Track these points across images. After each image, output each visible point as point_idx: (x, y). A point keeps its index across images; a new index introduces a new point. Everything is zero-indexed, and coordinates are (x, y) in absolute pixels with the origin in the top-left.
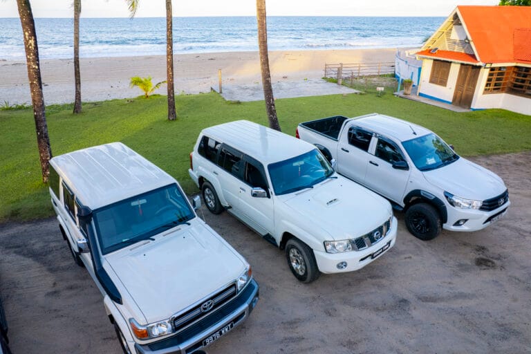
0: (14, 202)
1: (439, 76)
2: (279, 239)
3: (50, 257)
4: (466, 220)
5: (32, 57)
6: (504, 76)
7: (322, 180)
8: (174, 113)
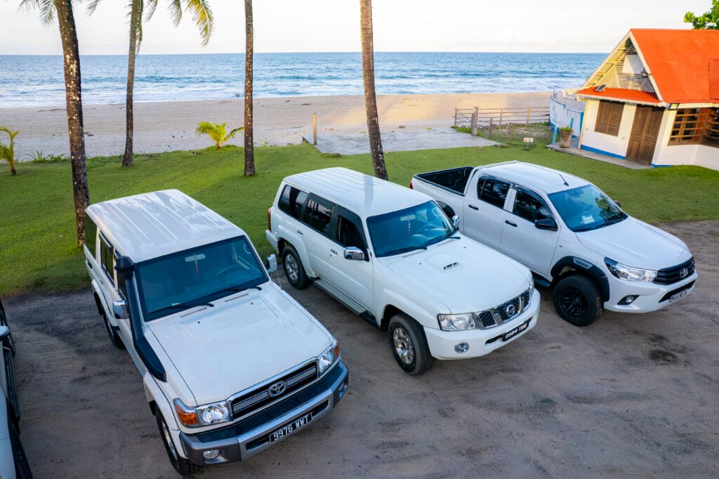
0: (40, 270)
1: (608, 123)
2: (379, 316)
3: (80, 336)
4: (635, 297)
5: (72, 85)
6: (698, 121)
7: (439, 239)
8: (252, 166)
